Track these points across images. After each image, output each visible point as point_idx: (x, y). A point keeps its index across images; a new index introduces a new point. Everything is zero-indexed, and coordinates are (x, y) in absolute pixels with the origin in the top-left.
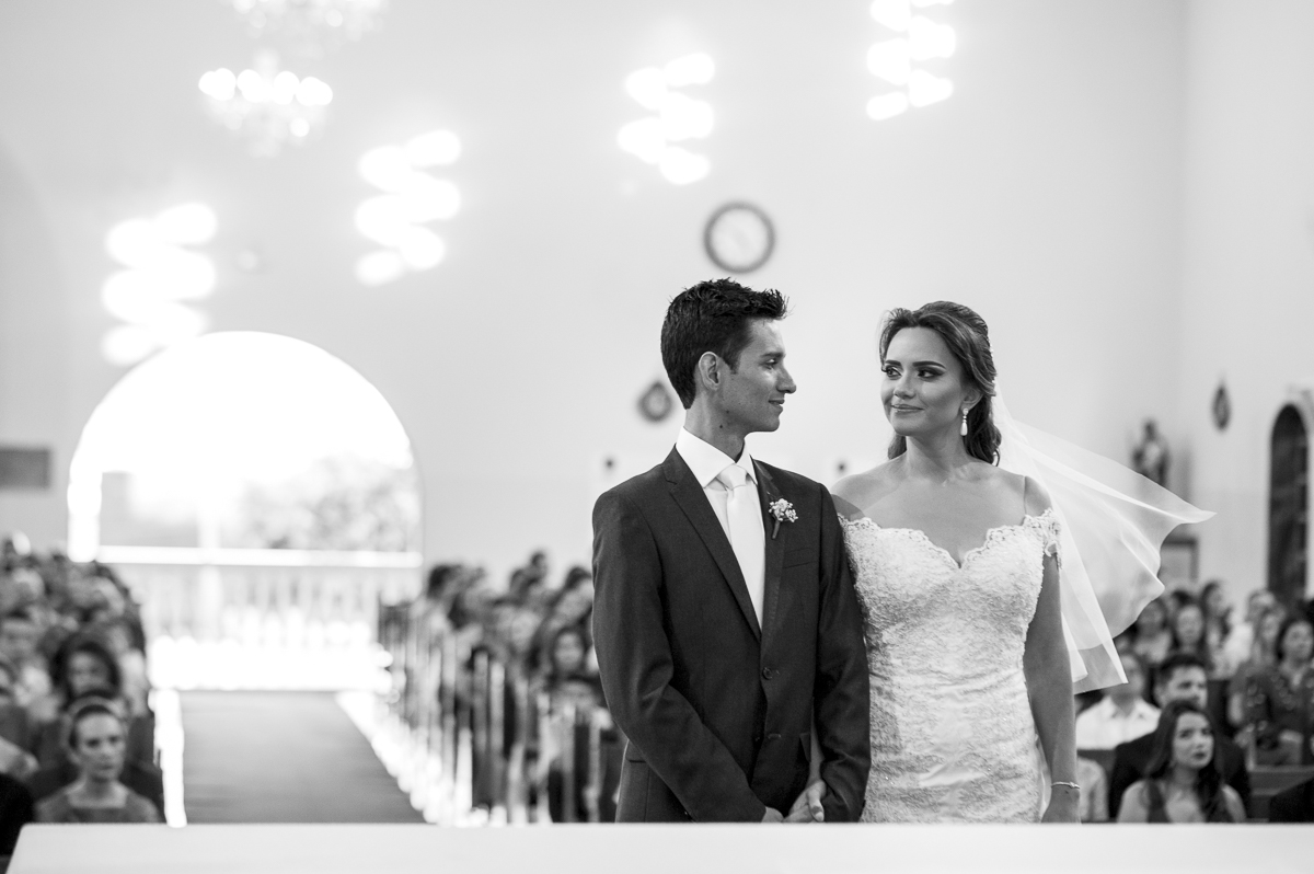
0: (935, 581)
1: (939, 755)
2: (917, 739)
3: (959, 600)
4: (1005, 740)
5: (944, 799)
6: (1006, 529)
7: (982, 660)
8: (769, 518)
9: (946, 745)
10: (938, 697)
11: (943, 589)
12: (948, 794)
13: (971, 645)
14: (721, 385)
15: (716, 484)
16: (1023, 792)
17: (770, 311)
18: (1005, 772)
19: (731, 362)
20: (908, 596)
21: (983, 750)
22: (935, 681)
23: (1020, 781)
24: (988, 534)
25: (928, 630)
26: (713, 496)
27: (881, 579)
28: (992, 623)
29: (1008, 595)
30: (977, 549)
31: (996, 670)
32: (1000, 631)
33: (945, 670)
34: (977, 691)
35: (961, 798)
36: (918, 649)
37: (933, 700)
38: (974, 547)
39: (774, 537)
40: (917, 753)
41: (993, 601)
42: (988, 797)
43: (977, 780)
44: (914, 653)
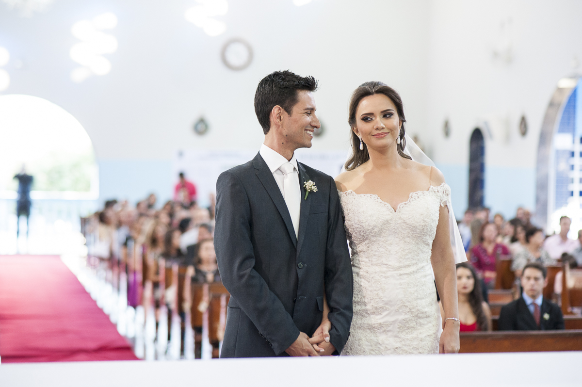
0: (382, 218)
1: (387, 306)
2: (376, 298)
3: (396, 228)
4: (422, 299)
5: (389, 328)
6: (420, 193)
7: (409, 258)
8: (303, 189)
9: (390, 301)
10: (386, 277)
11: (387, 222)
12: (392, 326)
13: (402, 251)
14: (283, 122)
15: (279, 171)
16: (430, 325)
17: (308, 86)
18: (421, 315)
19: (288, 111)
20: (369, 226)
21: (409, 304)
22: (385, 269)
23: (428, 319)
24: (411, 195)
25: (381, 243)
26: (277, 178)
27: (356, 218)
28: (413, 240)
29: (420, 225)
30: (405, 203)
31: (416, 264)
32: (418, 244)
33: (390, 263)
34: (406, 274)
35: (399, 328)
36: (377, 253)
37: (384, 279)
38: (402, 202)
39: (305, 199)
40: (376, 306)
41: (413, 229)
42: (412, 327)
43: (406, 319)
44: (375, 255)
